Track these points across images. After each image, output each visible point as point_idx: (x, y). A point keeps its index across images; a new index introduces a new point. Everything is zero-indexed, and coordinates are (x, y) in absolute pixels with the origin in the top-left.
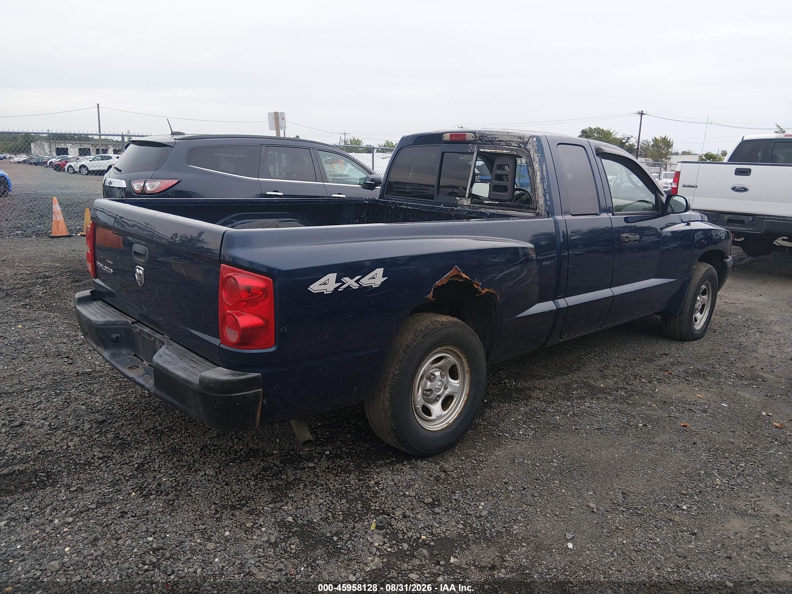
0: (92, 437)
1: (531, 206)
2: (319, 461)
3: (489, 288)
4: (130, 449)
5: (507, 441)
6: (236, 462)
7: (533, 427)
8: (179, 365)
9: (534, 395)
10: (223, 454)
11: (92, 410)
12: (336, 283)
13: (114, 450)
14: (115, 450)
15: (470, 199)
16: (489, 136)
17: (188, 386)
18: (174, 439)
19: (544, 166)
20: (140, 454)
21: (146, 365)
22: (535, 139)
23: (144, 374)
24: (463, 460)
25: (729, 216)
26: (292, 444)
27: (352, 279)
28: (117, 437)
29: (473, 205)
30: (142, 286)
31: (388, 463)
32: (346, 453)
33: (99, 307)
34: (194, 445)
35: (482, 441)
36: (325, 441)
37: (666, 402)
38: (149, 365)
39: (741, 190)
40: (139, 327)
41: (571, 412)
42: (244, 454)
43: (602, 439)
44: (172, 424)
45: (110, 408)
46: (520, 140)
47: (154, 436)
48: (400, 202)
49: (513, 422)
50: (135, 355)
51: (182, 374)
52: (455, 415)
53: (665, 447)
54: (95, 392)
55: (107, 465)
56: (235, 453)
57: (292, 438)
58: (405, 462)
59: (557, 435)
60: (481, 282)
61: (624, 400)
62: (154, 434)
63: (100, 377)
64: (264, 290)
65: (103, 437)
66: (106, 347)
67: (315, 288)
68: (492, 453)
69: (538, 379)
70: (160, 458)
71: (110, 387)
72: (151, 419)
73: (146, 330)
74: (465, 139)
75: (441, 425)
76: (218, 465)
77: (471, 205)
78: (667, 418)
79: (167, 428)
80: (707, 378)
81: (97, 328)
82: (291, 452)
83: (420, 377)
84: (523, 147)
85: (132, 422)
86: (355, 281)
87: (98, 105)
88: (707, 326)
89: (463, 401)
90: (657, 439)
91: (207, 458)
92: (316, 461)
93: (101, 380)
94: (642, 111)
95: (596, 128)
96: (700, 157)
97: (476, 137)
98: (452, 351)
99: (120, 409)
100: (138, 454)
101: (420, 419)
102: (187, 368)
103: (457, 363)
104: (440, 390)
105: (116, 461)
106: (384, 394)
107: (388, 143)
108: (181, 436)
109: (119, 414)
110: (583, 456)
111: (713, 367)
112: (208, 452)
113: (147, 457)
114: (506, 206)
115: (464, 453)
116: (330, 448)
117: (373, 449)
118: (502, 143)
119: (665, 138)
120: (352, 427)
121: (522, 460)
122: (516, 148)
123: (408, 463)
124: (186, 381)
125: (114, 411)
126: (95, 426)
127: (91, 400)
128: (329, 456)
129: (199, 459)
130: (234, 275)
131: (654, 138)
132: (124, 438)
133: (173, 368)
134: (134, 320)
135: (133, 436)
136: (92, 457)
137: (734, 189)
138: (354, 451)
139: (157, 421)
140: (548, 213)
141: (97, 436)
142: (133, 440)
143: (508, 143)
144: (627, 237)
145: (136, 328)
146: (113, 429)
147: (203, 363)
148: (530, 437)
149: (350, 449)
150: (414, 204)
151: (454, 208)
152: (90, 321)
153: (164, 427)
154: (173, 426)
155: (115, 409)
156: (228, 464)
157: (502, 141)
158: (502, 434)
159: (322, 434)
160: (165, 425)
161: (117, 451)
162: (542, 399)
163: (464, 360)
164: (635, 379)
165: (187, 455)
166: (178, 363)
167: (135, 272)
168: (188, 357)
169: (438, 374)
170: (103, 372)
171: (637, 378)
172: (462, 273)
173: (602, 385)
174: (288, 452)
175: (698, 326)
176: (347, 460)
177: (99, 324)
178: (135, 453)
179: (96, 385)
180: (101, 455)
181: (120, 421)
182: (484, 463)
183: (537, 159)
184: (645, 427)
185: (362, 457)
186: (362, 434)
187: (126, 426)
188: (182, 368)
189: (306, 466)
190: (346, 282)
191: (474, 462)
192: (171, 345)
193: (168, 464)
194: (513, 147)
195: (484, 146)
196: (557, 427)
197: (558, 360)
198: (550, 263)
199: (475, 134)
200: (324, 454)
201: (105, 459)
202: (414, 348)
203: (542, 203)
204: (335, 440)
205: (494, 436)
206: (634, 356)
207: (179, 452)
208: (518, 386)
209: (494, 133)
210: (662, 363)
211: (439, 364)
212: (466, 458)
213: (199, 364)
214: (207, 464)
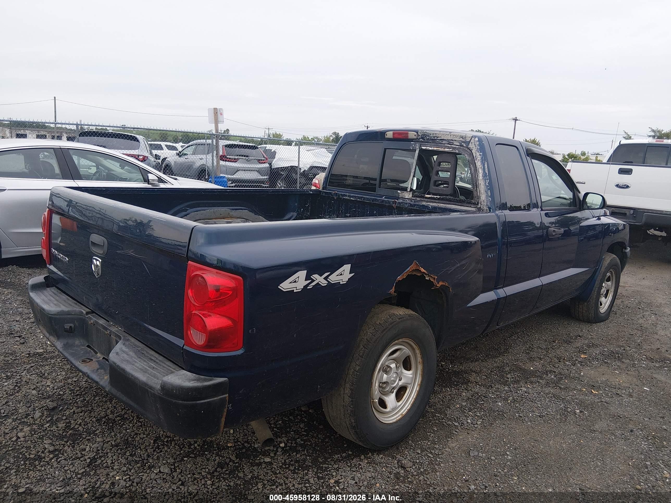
0: (42, 426)
1: (473, 201)
2: (275, 454)
3: (443, 281)
4: (81, 441)
5: (458, 431)
6: (191, 457)
7: (479, 415)
8: (138, 365)
9: (472, 379)
10: (177, 447)
11: (43, 395)
12: (306, 280)
13: (65, 442)
14: (67, 442)
15: (411, 192)
16: (432, 135)
17: (148, 390)
18: (126, 430)
19: (486, 164)
20: (93, 447)
21: (100, 357)
22: (477, 139)
23: (98, 369)
24: (418, 454)
25: (613, 209)
26: (246, 435)
27: (321, 276)
28: (68, 427)
29: (414, 198)
30: (99, 277)
31: (345, 457)
32: (301, 445)
33: (53, 294)
34: (147, 436)
35: (434, 430)
36: (279, 431)
37: (593, 386)
38: (104, 358)
39: (623, 187)
40: (93, 319)
41: (511, 398)
42: (198, 447)
43: (546, 428)
44: (123, 412)
45: (61, 393)
46: (462, 140)
47: (106, 426)
48: (343, 193)
49: (459, 409)
50: (88, 346)
51: (142, 377)
52: (408, 406)
53: (606, 436)
54: (46, 374)
55: (58, 460)
56: (188, 446)
57: (246, 428)
58: (362, 457)
59: (504, 424)
60: (437, 276)
61: (556, 384)
62: (107, 423)
63: (52, 358)
64: (234, 290)
65: (54, 427)
66: (58, 337)
67: (286, 286)
68: (445, 445)
69: (472, 362)
70: (112, 452)
71: (62, 370)
72: (102, 406)
73: (101, 322)
74: (408, 136)
75: (395, 417)
76: (173, 461)
77: (413, 198)
78: (599, 404)
79: (118, 416)
80: (622, 360)
81: (50, 317)
82: (246, 445)
83: (377, 370)
84: (465, 146)
85: (83, 409)
86: (324, 278)
87: (55, 98)
88: (611, 309)
89: (416, 391)
90: (597, 427)
91: (161, 451)
92: (272, 455)
93: (53, 361)
94: (516, 118)
95: (477, 130)
96: (564, 157)
97: (418, 135)
98: (407, 343)
99: (71, 394)
100: (90, 447)
101: (377, 412)
102: (146, 369)
103: (411, 354)
104: (395, 381)
105: (68, 455)
106: (344, 389)
107: (304, 137)
108: (134, 426)
109: (70, 399)
110: (533, 447)
111: (624, 349)
112: (161, 445)
113: (99, 450)
114: (447, 200)
115: (418, 445)
116: (285, 439)
117: (327, 440)
118: (444, 142)
119: (534, 140)
120: (304, 415)
121: (476, 453)
122: (458, 147)
123: (365, 457)
124: (146, 384)
125: (65, 397)
126: (46, 413)
127: (43, 383)
128: (285, 449)
129: (153, 453)
130: (202, 274)
131: (525, 140)
132: (75, 427)
133: (131, 369)
134: (88, 310)
135: (84, 425)
136: (43, 451)
137: (617, 186)
138: (309, 443)
139: (108, 408)
140: (490, 208)
141: (48, 425)
142: (85, 430)
143: (450, 142)
144: (554, 231)
145: (91, 319)
146: (64, 418)
147: (163, 362)
148: (479, 427)
149: (305, 441)
150: (356, 195)
151: (396, 200)
152: (44, 309)
153: (115, 415)
154: (124, 414)
155: (66, 394)
156: (182, 460)
157: (444, 140)
158: (451, 423)
159: (275, 424)
160: (117, 413)
161: (68, 443)
162: (480, 384)
163: (418, 352)
164: (559, 361)
165: (140, 448)
166: (136, 362)
167: (92, 262)
168: (146, 355)
169: (393, 366)
170: (54, 352)
171: (561, 361)
172: (420, 268)
173: (532, 368)
174: (243, 444)
175: (603, 309)
176: (303, 453)
177: (52, 313)
178: (87, 445)
179: (47, 367)
180: (52, 448)
181: (71, 408)
182: (440, 456)
183: (479, 158)
184: (582, 413)
185: (318, 450)
186: (315, 423)
187: (78, 413)
188: (140, 369)
189: (262, 461)
190: (315, 279)
191: (430, 455)
192: (128, 340)
193: (121, 459)
194: (455, 146)
195: (426, 144)
196: (501, 415)
197: (486, 341)
198: (492, 256)
199: (417, 133)
200: (280, 446)
201: (56, 453)
202: (374, 342)
203: (484, 199)
204: (288, 430)
205: (443, 424)
206: (552, 338)
207: (132, 444)
208: (455, 369)
209: (436, 132)
210: (579, 345)
211: (395, 356)
212: (422, 451)
213: (160, 364)
214: (161, 459)
